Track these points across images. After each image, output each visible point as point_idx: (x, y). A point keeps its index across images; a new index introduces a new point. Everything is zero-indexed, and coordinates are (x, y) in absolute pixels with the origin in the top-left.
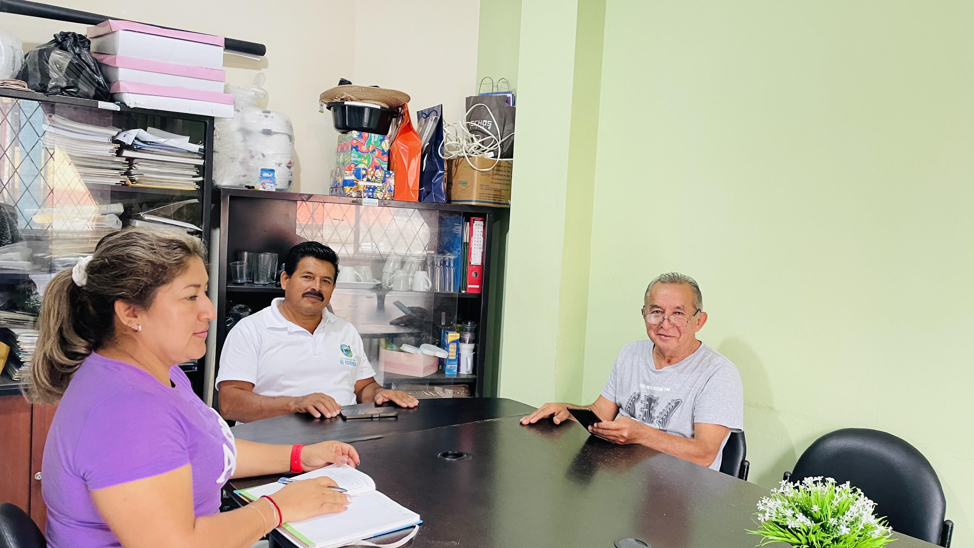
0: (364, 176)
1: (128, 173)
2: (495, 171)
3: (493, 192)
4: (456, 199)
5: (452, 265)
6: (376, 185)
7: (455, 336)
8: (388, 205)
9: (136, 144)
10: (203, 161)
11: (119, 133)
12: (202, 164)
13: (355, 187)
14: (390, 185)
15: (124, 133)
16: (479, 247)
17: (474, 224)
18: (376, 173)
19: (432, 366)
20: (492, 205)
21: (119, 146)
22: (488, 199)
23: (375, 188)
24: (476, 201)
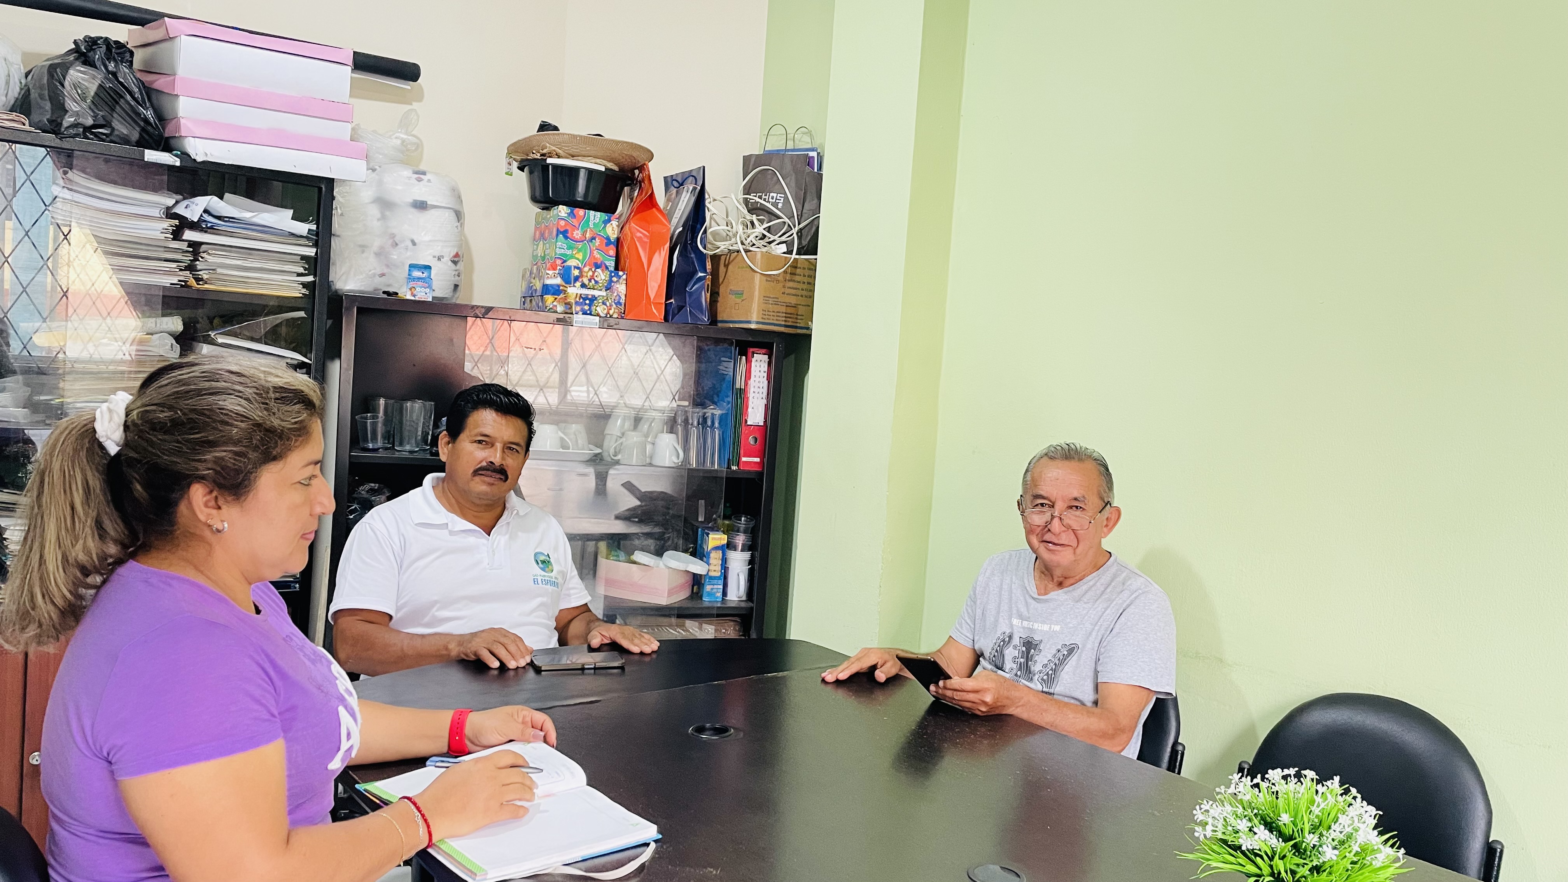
0: (576, 279)
1: (191, 268)
2: (788, 275)
3: (783, 309)
4: (725, 319)
5: (717, 425)
6: (596, 293)
7: (720, 539)
8: (615, 327)
9: (205, 221)
10: (314, 250)
11: (177, 202)
12: (313, 254)
13: (562, 296)
14: (618, 295)
15: (186, 203)
16: (761, 396)
17: (754, 360)
18: (596, 274)
19: (682, 587)
20: (782, 329)
21: (177, 222)
22: (777, 320)
23: (593, 299)
24: (758, 323)
